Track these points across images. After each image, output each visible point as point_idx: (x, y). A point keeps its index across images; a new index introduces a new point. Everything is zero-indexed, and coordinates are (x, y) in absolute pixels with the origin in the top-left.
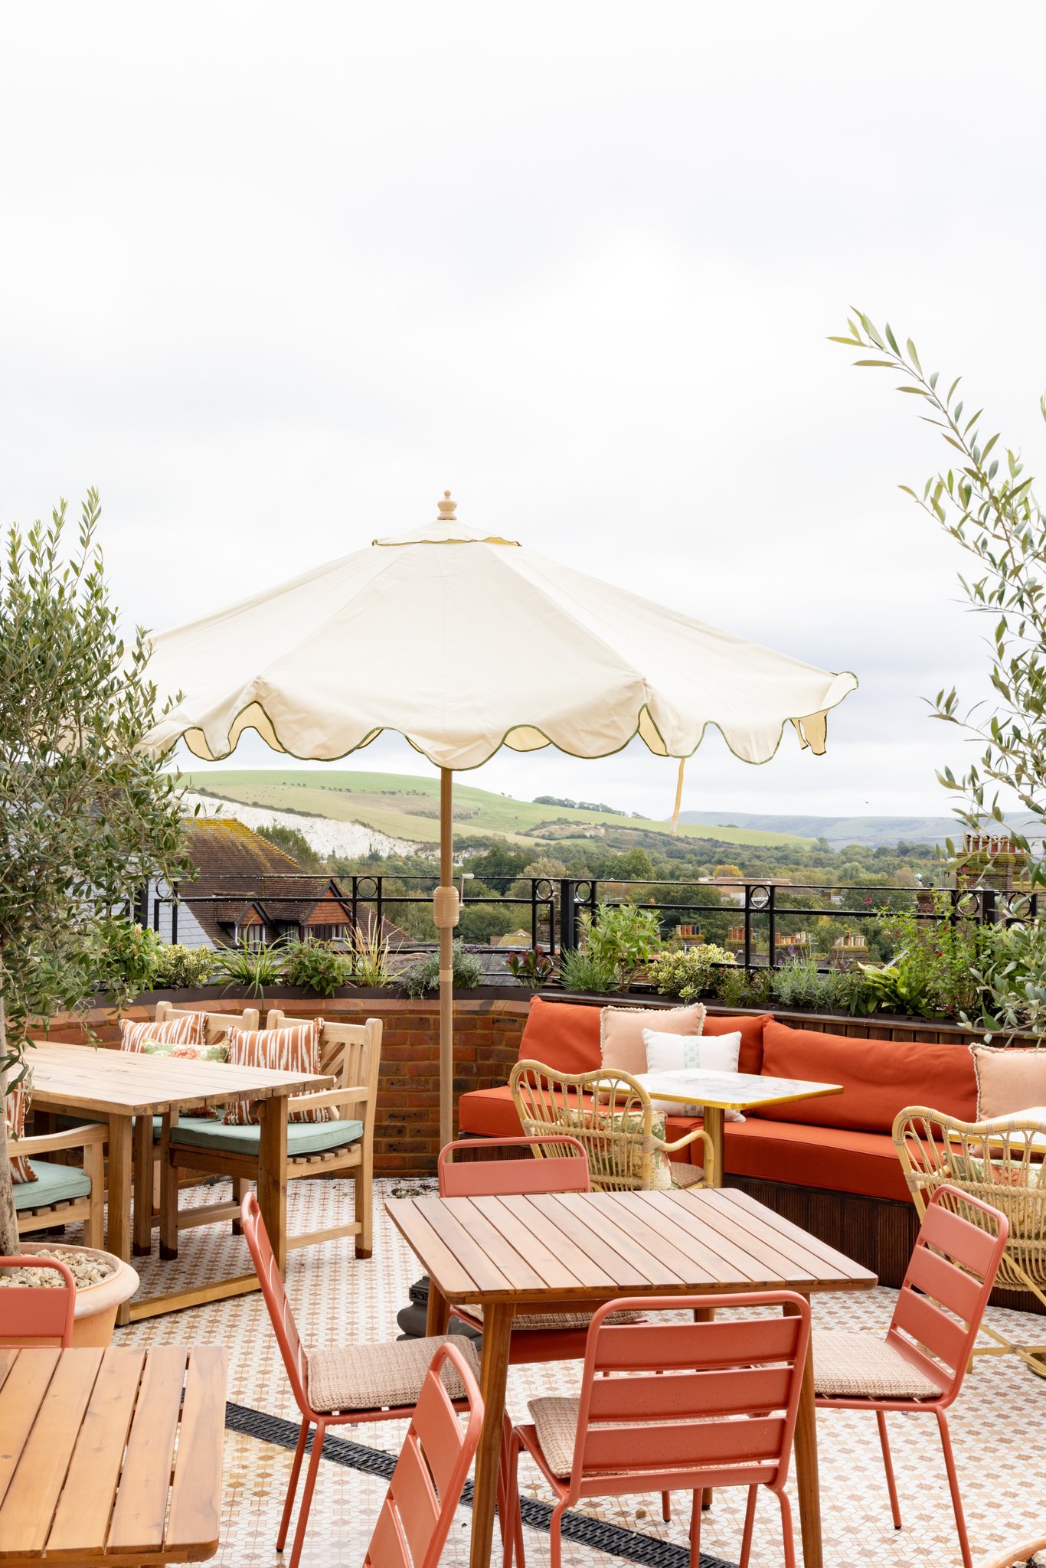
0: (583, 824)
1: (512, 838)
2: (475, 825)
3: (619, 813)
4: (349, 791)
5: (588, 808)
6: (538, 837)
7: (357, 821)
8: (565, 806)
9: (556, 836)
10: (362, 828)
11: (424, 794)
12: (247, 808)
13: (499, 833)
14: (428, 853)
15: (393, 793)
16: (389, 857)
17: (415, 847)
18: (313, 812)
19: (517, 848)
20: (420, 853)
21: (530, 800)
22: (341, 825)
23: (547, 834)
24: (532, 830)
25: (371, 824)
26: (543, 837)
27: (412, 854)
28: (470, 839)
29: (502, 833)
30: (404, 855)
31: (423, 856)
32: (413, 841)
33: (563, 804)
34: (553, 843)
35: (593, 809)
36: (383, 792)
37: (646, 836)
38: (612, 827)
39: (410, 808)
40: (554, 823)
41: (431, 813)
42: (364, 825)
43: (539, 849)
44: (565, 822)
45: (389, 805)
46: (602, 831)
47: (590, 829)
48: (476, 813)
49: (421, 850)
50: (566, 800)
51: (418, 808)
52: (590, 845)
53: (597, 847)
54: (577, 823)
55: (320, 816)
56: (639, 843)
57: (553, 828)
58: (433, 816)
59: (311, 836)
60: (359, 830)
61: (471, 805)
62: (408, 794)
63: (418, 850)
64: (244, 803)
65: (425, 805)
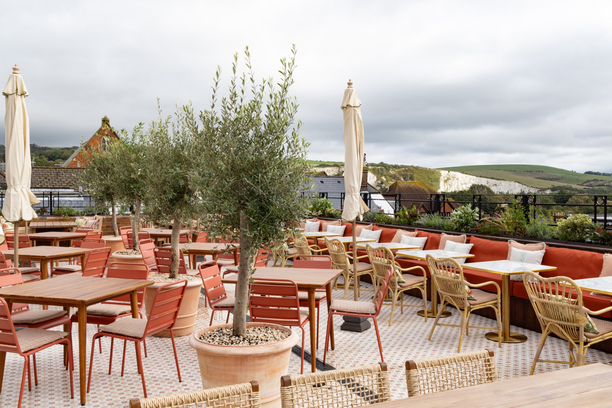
0: (604, 181)
1: (574, 186)
2: (561, 182)
4: (515, 171)
5: (606, 175)
6: (586, 186)
7: (516, 181)
8: (597, 174)
9: (593, 185)
11: (542, 172)
12: (478, 178)
13: (569, 184)
14: (543, 192)
15: (531, 172)
16: (528, 193)
17: (537, 190)
18: (495, 178)
19: (576, 190)
21: (583, 172)
22: (511, 183)
24: (583, 183)
25: (522, 182)
26: (588, 186)
28: (558, 187)
29: (571, 185)
30: (534, 192)
31: (541, 193)
32: (537, 188)
34: (591, 188)
35: (608, 175)
36: (527, 171)
39: (537, 176)
40: (592, 181)
42: (519, 183)
43: (585, 190)
44: (597, 180)
45: (529, 176)
47: (607, 182)
48: (562, 178)
50: (597, 172)
51: (540, 177)
52: (605, 188)
53: (608, 189)
54: (602, 181)
55: (503, 180)
57: (592, 183)
58: (545, 179)
59: (500, 187)
60: (517, 184)
61: (560, 175)
62: (536, 171)
63: (539, 191)
64: (477, 176)
65: (543, 175)
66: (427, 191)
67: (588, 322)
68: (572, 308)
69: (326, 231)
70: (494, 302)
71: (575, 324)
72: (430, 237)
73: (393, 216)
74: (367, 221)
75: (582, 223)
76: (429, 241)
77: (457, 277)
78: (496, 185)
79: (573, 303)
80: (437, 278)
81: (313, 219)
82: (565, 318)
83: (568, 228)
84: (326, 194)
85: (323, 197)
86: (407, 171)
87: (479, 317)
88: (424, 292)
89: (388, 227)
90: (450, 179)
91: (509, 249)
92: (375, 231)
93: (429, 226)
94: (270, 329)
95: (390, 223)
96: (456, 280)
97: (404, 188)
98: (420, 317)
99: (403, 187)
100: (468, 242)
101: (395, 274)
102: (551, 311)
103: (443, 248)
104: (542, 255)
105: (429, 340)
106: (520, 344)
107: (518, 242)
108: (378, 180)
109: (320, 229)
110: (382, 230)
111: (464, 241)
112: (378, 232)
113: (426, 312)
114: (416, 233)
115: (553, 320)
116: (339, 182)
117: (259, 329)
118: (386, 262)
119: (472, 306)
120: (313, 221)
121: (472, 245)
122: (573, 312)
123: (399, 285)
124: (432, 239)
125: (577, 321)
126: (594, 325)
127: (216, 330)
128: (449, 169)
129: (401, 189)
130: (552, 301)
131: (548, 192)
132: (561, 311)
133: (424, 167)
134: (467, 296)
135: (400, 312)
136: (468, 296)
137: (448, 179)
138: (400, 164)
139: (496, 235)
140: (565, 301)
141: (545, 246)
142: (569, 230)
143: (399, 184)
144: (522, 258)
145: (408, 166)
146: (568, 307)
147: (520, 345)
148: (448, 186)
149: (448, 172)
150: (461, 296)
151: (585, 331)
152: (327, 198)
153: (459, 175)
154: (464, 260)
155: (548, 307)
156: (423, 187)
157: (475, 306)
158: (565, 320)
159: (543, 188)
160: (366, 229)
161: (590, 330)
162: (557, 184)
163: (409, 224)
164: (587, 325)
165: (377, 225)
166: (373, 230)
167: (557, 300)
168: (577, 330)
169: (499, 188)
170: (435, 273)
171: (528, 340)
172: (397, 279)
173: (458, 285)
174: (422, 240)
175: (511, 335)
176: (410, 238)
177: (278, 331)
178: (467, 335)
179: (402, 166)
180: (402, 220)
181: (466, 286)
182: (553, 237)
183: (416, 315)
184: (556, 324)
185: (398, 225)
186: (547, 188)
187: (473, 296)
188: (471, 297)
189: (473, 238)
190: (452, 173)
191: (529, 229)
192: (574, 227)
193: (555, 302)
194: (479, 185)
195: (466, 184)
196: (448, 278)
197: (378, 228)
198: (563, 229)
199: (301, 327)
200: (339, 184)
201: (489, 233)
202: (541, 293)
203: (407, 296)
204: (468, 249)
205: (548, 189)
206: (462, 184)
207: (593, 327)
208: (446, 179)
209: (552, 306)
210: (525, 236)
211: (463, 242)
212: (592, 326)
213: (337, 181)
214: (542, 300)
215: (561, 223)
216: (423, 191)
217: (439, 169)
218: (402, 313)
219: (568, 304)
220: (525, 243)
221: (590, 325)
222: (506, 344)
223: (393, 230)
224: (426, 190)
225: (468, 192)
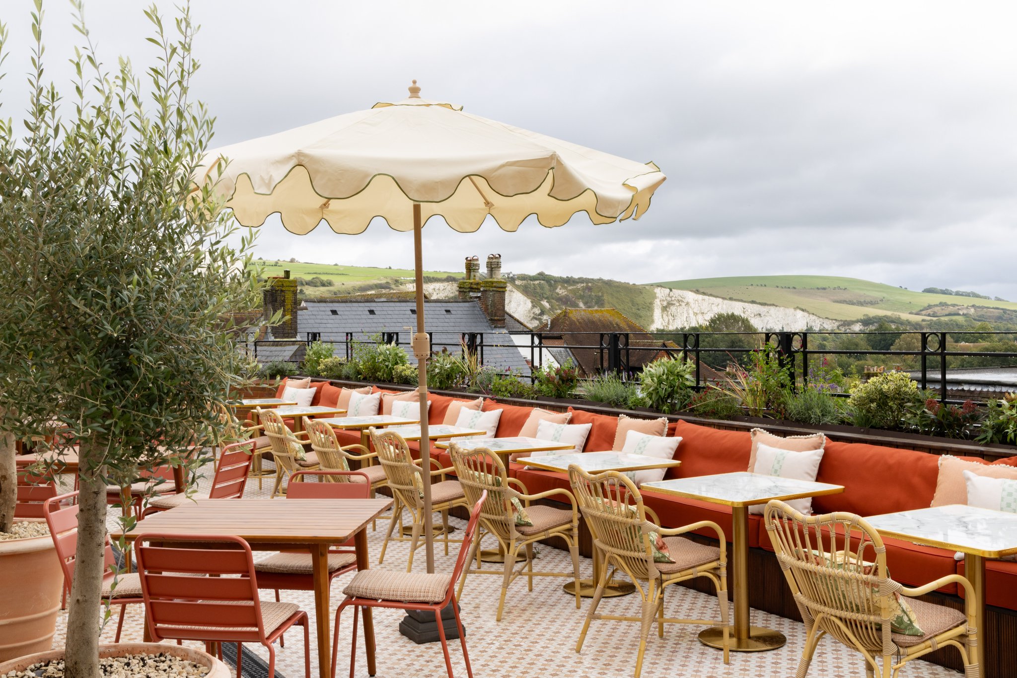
0: (958, 306)
1: (905, 316)
2: (879, 309)
3: (985, 298)
4: (794, 288)
5: (962, 295)
6: (925, 315)
7: (798, 308)
8: (946, 294)
9: (938, 314)
10: (801, 312)
11: (844, 288)
12: (726, 302)
13: (895, 313)
14: (847, 327)
15: (824, 289)
16: (820, 330)
17: (837, 324)
18: (758, 301)
19: (909, 323)
20: (840, 328)
21: (920, 290)
22: (787, 311)
23: (932, 313)
24: (921, 311)
25: (807, 309)
26: (929, 315)
27: (835, 328)
28: (874, 318)
29: (898, 314)
30: (829, 329)
31: (843, 329)
32: (836, 320)
33: (944, 292)
34: (934, 319)
35: (966, 296)
36: (818, 288)
37: (1005, 313)
38: (979, 307)
39: (836, 298)
40: (936, 306)
41: (850, 301)
42: (803, 310)
43: (924, 323)
44: (945, 305)
45: (822, 297)
46: (972, 311)
47: (963, 309)
48: (882, 300)
49: (841, 325)
50: (946, 290)
51: (842, 299)
52: (960, 319)
53: (965, 321)
54: (954, 305)
55: (773, 305)
56: (1000, 318)
58: (852, 303)
59: (767, 318)
60: (800, 313)
61: (876, 295)
62: (835, 289)
63: (839, 326)
64: (724, 298)
65: (846, 296)
66: (625, 327)
67: (899, 613)
68: (866, 583)
69: (390, 413)
70: (714, 564)
71: (872, 618)
72: (597, 423)
73: (528, 381)
74: (476, 392)
75: (898, 391)
76: (594, 433)
77: (632, 515)
78: (760, 315)
79: (867, 571)
80: (594, 517)
81: (366, 389)
82: (851, 603)
83: (872, 401)
84: (395, 337)
85: (389, 341)
86: (590, 289)
87: (692, 592)
88: (574, 544)
89: (514, 403)
90: (673, 304)
91: (753, 448)
92: (487, 413)
93: (598, 400)
94: (169, 657)
95: (521, 395)
96: (629, 520)
97: (580, 323)
98: (568, 597)
99: (578, 320)
100: (671, 433)
101: (509, 507)
102: (821, 587)
103: (620, 449)
104: (818, 459)
105: (578, 651)
106: (769, 653)
107: (771, 431)
108: (534, 306)
109: (380, 411)
110: (501, 410)
111: (663, 431)
112: (494, 414)
113: (577, 586)
114: (569, 415)
115: (826, 609)
116: (448, 311)
117: (143, 659)
118: (490, 482)
119: (664, 577)
120: (367, 393)
121: (680, 439)
122: (868, 591)
123: (520, 531)
124: (602, 427)
125: (877, 610)
126: (913, 617)
127: (32, 666)
128: (671, 286)
129: (575, 324)
130: (824, 569)
131: (857, 328)
132: (844, 589)
133: (623, 281)
134: (654, 553)
135: (527, 589)
136: (658, 555)
137: (670, 304)
138: (576, 276)
139: (729, 418)
140: (852, 567)
141: (825, 441)
142: (874, 405)
143: (570, 315)
144: (777, 467)
145: (593, 279)
146: (858, 581)
147: (770, 656)
148: (670, 317)
149: (668, 290)
150: (642, 555)
151: (894, 631)
152: (397, 344)
153: (690, 296)
154: (662, 472)
155: (817, 580)
156: (617, 320)
157: (672, 576)
158: (852, 607)
159: (848, 319)
160: (471, 408)
161: (905, 629)
162: (873, 312)
163: (559, 397)
164: (898, 617)
165: (492, 399)
166: (484, 410)
167: (833, 564)
168: (877, 630)
169: (766, 321)
170: (588, 506)
171: (787, 644)
172: (514, 518)
173: (634, 530)
174: (581, 429)
175: (752, 634)
176: (555, 425)
177: (186, 662)
178: (661, 636)
179: (581, 280)
180: (544, 387)
181: (653, 531)
182: (843, 422)
183: (560, 592)
184: (833, 618)
185: (537, 399)
186: (854, 319)
187: (667, 554)
188: (664, 556)
189: (682, 425)
190: (677, 293)
191: (794, 404)
192: (882, 398)
193: (830, 570)
194: (728, 314)
195: (703, 313)
196: (613, 517)
197: (495, 405)
198: (862, 403)
199: (265, 644)
200: (448, 316)
201: (715, 414)
202: (802, 550)
203: (549, 549)
204: (672, 449)
205: (857, 321)
206: (696, 314)
207: (911, 622)
208: (665, 304)
209: (825, 577)
210: (785, 417)
211: (661, 434)
212: (910, 620)
213: (444, 309)
214: (803, 564)
215: (858, 389)
216: (617, 328)
217: (652, 285)
218: (531, 590)
219: (857, 575)
220: (784, 434)
221: (906, 619)
222: (740, 655)
223: (525, 409)
224: (623, 325)
225: (707, 328)
